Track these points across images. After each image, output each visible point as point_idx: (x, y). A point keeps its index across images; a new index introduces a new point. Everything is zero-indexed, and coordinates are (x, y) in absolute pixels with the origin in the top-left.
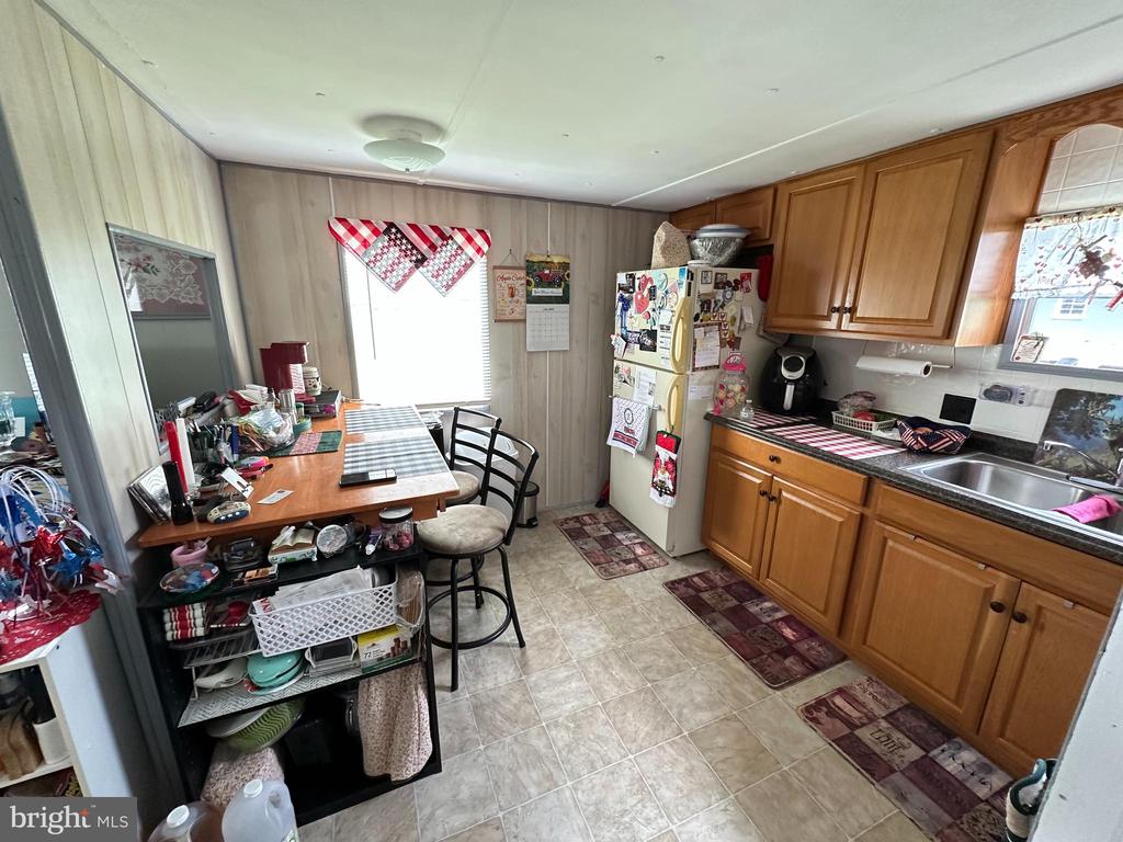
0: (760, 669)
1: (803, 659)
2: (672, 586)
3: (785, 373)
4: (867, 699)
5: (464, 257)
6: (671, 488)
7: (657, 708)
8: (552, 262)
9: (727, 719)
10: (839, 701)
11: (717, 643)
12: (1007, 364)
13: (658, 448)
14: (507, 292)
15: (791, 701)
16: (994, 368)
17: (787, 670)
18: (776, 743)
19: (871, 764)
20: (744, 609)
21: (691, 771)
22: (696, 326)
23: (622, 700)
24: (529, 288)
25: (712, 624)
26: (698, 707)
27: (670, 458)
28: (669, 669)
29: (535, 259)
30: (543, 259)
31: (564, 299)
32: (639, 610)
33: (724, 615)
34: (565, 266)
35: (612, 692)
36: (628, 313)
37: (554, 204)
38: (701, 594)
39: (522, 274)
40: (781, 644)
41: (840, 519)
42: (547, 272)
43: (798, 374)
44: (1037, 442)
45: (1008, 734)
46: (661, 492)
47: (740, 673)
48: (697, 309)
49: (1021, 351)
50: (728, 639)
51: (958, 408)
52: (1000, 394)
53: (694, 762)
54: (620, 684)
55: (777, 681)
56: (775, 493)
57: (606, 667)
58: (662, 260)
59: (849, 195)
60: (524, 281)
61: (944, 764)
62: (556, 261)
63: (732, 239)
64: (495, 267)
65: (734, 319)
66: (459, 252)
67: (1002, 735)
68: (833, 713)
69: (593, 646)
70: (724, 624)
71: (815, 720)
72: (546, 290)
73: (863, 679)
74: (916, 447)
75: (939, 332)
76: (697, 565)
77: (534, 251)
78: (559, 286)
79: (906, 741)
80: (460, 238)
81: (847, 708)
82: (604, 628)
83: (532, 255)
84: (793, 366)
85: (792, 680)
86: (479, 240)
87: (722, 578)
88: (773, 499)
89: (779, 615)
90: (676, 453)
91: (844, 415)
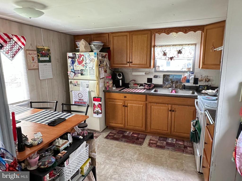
0: (137, 143)
1: (141, 138)
2: (107, 137)
3: (119, 78)
4: (154, 139)
5: (18, 46)
6: (101, 112)
7: (127, 160)
8: (45, 49)
9: (139, 154)
10: (151, 141)
11: (126, 144)
12: (156, 71)
13: (94, 102)
14: (31, 59)
15: (146, 146)
16: (154, 72)
17: (141, 141)
18: (149, 153)
19: (162, 147)
20: (124, 135)
21: (142, 165)
22: (100, 68)
23: (120, 162)
24: (39, 57)
25: (122, 141)
26: (134, 156)
27: (99, 104)
28: (122, 153)
29: (39, 47)
30: (42, 47)
31: (49, 61)
32: (105, 146)
33: (122, 138)
34: (49, 50)
35: (116, 163)
36: (74, 65)
37: (43, 30)
38: (114, 136)
39: (36, 52)
40: (136, 138)
41: (142, 105)
42: (44, 52)
43: (121, 78)
44: (162, 84)
45: (175, 131)
46: (98, 114)
47: (134, 146)
48: (99, 63)
49: (157, 69)
50: (127, 142)
51: (150, 80)
52: (156, 77)
53: (141, 163)
54: (116, 161)
55: (141, 144)
56: (126, 105)
57: (110, 160)
58: (84, 50)
59: (127, 38)
60: (36, 55)
61: (169, 142)
62: (46, 48)
63: (101, 45)
64: (27, 50)
65: (105, 65)
66: (16, 44)
67: (174, 132)
68: (152, 144)
69: (103, 157)
70: (124, 139)
71: (151, 146)
72: (44, 58)
73: (151, 137)
74: (148, 89)
75: (148, 66)
76: (107, 131)
77: (39, 45)
78: (48, 57)
79: (163, 142)
80: (15, 39)
81: (153, 142)
82: (101, 153)
83: (38, 46)
84: (120, 76)
85: (143, 142)
86: (22, 40)
87: (115, 132)
88: (126, 106)
89: (131, 133)
90: (101, 102)
91: (131, 85)
